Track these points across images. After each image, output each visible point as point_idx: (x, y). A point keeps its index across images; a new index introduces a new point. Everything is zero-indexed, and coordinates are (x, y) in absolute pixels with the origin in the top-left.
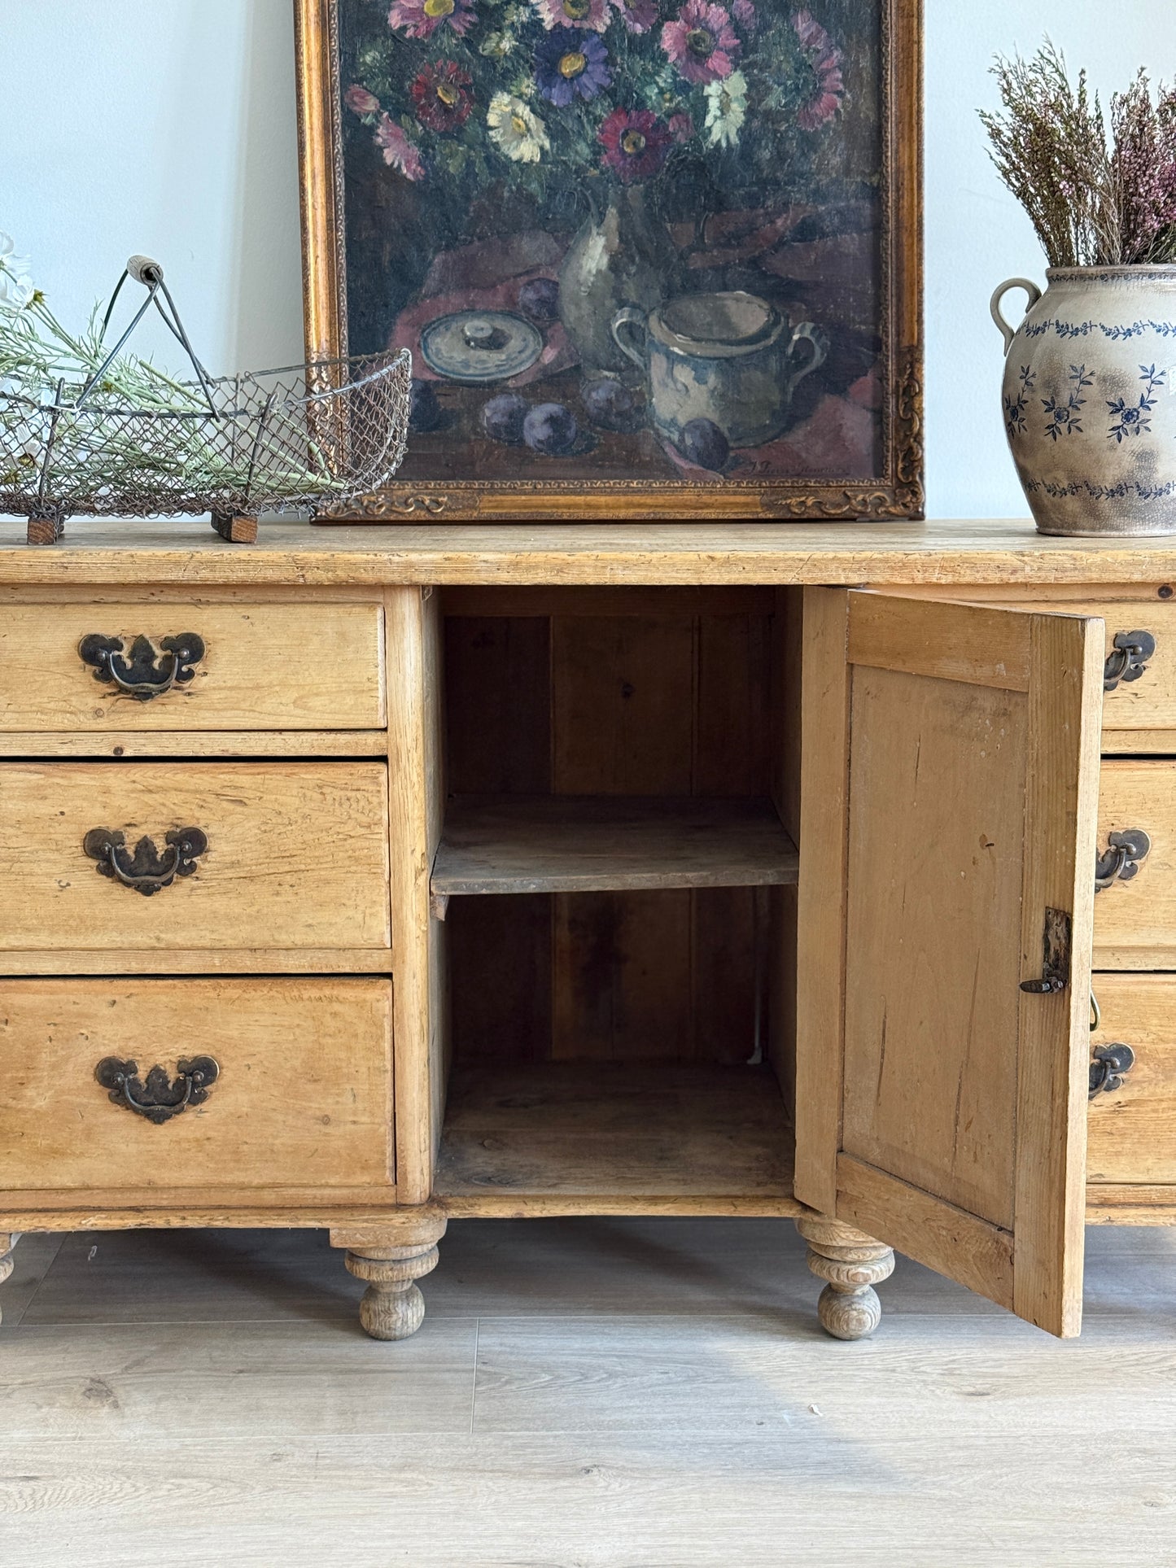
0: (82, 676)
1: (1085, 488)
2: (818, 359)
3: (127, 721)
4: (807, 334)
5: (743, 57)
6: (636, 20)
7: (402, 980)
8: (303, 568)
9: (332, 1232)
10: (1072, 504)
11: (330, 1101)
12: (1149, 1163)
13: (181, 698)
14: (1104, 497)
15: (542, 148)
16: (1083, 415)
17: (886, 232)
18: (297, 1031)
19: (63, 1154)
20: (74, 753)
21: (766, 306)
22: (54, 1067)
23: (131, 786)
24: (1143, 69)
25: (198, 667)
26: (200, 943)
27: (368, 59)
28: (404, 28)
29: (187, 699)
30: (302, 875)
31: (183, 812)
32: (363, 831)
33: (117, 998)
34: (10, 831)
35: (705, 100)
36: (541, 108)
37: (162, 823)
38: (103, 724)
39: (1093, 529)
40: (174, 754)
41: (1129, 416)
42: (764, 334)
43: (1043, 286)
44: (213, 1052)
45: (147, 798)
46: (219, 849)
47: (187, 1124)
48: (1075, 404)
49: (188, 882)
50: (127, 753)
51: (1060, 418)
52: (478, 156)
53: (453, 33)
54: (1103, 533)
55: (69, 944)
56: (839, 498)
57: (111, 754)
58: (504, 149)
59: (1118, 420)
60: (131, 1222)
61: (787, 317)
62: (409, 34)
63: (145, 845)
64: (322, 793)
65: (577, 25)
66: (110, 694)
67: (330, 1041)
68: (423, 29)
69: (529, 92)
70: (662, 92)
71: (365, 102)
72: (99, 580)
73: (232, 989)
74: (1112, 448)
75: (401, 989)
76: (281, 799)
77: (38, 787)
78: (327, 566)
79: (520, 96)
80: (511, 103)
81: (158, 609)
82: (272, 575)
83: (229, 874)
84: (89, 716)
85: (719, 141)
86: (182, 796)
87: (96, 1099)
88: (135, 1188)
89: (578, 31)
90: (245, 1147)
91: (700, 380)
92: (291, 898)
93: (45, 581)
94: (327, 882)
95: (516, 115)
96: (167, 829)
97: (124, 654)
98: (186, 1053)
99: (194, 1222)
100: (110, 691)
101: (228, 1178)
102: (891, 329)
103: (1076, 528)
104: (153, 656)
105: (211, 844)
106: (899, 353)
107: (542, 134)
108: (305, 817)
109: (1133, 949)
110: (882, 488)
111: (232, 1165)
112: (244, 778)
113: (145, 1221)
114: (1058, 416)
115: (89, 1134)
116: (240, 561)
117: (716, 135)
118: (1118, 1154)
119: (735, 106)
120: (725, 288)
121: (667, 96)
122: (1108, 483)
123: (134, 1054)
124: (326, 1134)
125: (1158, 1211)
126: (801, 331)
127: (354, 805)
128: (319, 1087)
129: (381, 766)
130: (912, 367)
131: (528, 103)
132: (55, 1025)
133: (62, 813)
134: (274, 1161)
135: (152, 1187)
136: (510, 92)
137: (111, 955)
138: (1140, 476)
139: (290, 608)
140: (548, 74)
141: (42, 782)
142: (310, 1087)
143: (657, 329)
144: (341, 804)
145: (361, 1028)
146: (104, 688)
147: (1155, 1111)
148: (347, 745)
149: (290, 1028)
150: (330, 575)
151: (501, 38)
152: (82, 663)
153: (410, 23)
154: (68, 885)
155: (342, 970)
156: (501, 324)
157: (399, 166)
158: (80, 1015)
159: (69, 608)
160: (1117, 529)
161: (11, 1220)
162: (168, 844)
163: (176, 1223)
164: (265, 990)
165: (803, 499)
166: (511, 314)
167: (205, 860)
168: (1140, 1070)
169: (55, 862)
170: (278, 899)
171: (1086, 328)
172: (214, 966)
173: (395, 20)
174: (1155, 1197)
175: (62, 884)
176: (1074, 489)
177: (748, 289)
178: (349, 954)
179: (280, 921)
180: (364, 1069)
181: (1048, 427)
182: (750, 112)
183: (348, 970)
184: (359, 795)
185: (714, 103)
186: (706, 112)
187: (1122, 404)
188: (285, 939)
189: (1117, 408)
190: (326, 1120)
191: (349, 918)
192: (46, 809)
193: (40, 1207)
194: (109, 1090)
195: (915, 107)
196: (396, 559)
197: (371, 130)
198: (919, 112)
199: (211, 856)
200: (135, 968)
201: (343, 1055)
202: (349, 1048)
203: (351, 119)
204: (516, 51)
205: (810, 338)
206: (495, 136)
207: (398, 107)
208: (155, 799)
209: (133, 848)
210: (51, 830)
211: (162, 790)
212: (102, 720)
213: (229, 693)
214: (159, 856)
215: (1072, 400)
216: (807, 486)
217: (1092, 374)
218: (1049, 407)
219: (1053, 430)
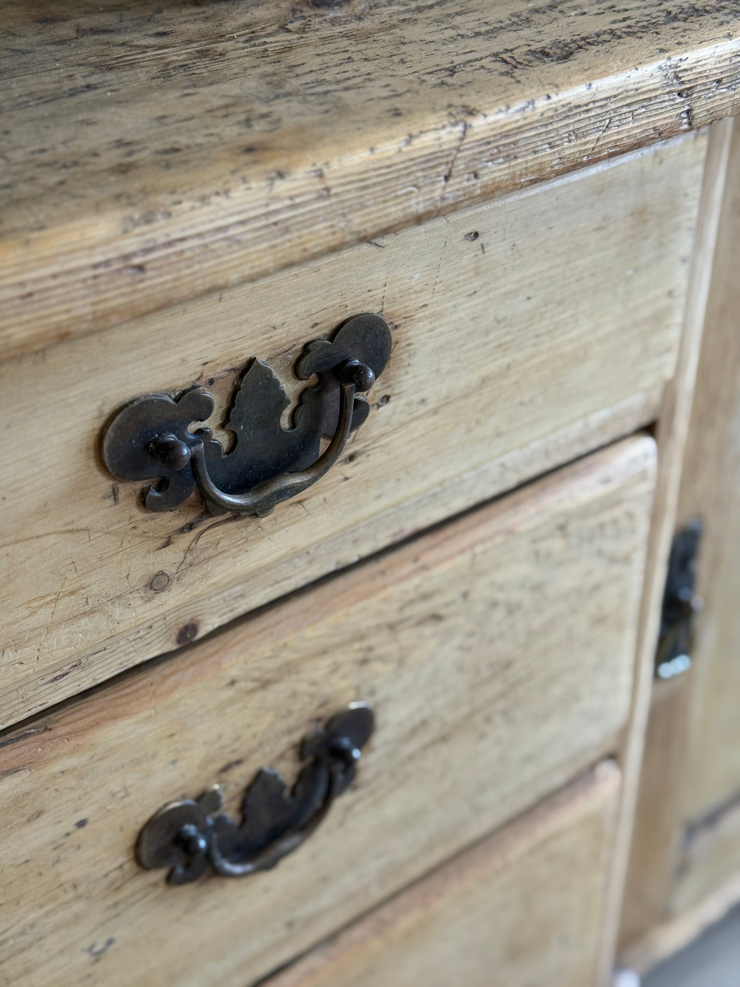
3: (222, 572)
18: (497, 913)
29: (347, 469)
31: (328, 691)
46: (393, 718)
50: (206, 628)
64: (564, 535)
66: (182, 530)
83: (409, 749)
84: (136, 600)
86: (330, 658)
92: (502, 731)
94: (557, 677)
96: (298, 736)
97: (211, 423)
100: (181, 522)
104: (278, 402)
116: (572, 109)
133: (83, 823)
141: (26, 787)
146: (170, 521)
162: (302, 760)
169: (77, 919)
170: (482, 745)
175: (98, 948)
191: (581, 713)
208: (276, 694)
209: (236, 804)
210: (60, 868)
211: (290, 669)
212: (164, 596)
213: (430, 421)
214: (287, 793)
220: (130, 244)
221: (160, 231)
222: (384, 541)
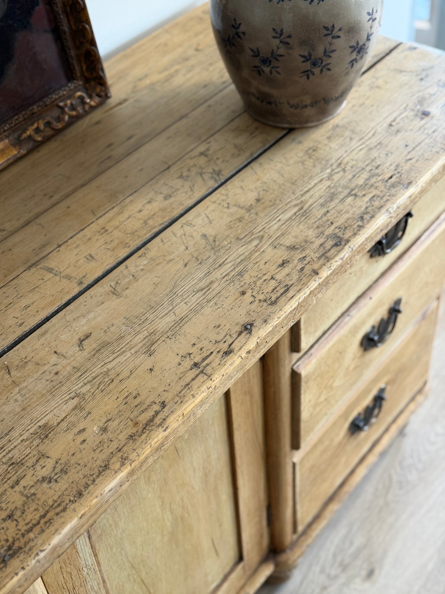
1: (322, 101)
16: (333, 59)
41: (360, 50)
48: (327, 54)
51: (316, 65)
56: (56, 113)
59: (354, 56)
74: (346, 73)
110: (76, 89)
165: (36, 126)
176: (314, 103)
181: (304, 72)
187: (357, 44)
189: (354, 47)
196: (42, 555)
215: (325, 52)
216: (33, 114)
217: (340, 30)
218: (306, 59)
219: (307, 74)
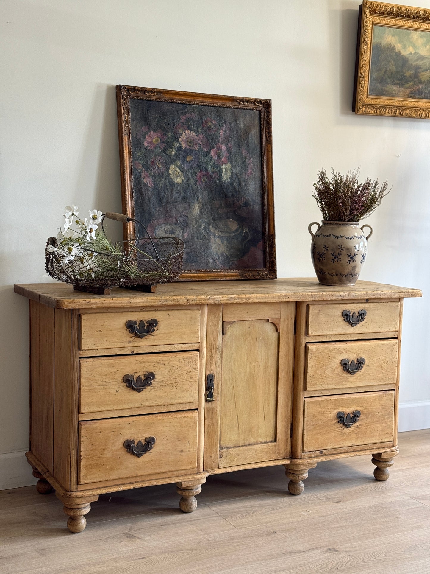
0: (126, 331)
1: (340, 274)
2: (250, 237)
3: (137, 344)
4: (247, 231)
5: (230, 159)
6: (205, 148)
7: (201, 410)
8: (188, 301)
9: (183, 483)
10: (335, 278)
11: (183, 446)
12: (364, 439)
13: (151, 337)
14: (344, 277)
15: (183, 180)
16: (342, 257)
17: (265, 205)
18: (175, 427)
19: (114, 469)
20: (121, 353)
21: (237, 223)
22: (113, 444)
23: (136, 362)
24: (339, 173)
25: (156, 328)
26: (152, 405)
27: (139, 154)
28: (148, 146)
29: (152, 337)
30: (178, 383)
31: (149, 368)
32: (193, 370)
33: (130, 422)
34: (104, 377)
35: (221, 169)
36: (182, 170)
37: (143, 372)
38: (131, 345)
39: (340, 284)
40: (147, 352)
41: (352, 258)
42: (237, 231)
43: (321, 224)
44: (154, 435)
45: (140, 365)
46: (158, 378)
47: (147, 457)
48: (340, 254)
49: (150, 388)
50: (135, 352)
51: (336, 258)
52: (167, 181)
53: (160, 148)
54: (342, 285)
55: (118, 408)
56: (257, 274)
57: (130, 353)
58: (174, 180)
59: (349, 259)
60: (132, 487)
61: (242, 226)
62: (149, 148)
63: (139, 377)
64: (184, 360)
65: (191, 148)
67: (184, 429)
68: (152, 147)
69: (179, 165)
70: (211, 167)
71: (139, 166)
72: (139, 306)
73: (160, 417)
74: (348, 265)
75: (201, 413)
76: (174, 362)
77: (112, 364)
78: (195, 300)
79: (177, 166)
80: (175, 168)
81: (146, 313)
82: (182, 303)
83: (160, 384)
84: (127, 343)
85: (225, 180)
86: (149, 363)
87: (123, 452)
88: (133, 477)
89: (191, 150)
90: (161, 462)
91: (222, 242)
92: (175, 390)
93: (125, 306)
94: (184, 385)
95: (176, 171)
96: (145, 373)
97: (137, 325)
98: (147, 436)
99: (148, 484)
100: (133, 336)
101: (157, 471)
102: (267, 230)
103: (335, 283)
104: (145, 326)
105: (156, 377)
106: (269, 237)
107: (183, 176)
108: (180, 367)
109: (361, 387)
110: (266, 271)
111: (158, 467)
112: (165, 357)
113: (136, 486)
114: (335, 257)
115: (121, 463)
116: (174, 299)
117: (224, 179)
118: (358, 438)
119: (229, 171)
120: (228, 218)
121: (213, 168)
122: (345, 273)
123: (134, 438)
124: (182, 455)
125: (365, 451)
126: (246, 230)
127: (192, 363)
128: (180, 442)
129: (198, 353)
130: (273, 240)
131: (179, 168)
132: (113, 432)
133: (118, 371)
134: (169, 464)
135: (137, 476)
136: (174, 165)
137: (127, 410)
138: (352, 272)
139: (179, 311)
140: (184, 160)
141: (113, 362)
142: (178, 442)
143: (212, 229)
144: (189, 363)
145: (192, 424)
146: (132, 335)
147: (365, 426)
148: (190, 347)
149: (174, 426)
150: (195, 302)
151: (172, 150)
152: (126, 328)
153: (149, 145)
154: (119, 391)
155: (186, 409)
156: (174, 227)
157: (148, 183)
158: (120, 428)
159: (124, 313)
160: (345, 284)
161: (100, 491)
162: (145, 377)
163: (144, 485)
164: (168, 416)
165: (249, 274)
166: (176, 224)
167: (154, 381)
168: (362, 417)
169: (115, 385)
170: (172, 390)
171: (341, 237)
172: (154, 411)
173: (146, 144)
174: (364, 448)
175: (117, 391)
176: (337, 275)
177: (233, 219)
178: (188, 404)
179: (172, 396)
180: (192, 436)
181: (332, 260)
182: (232, 173)
183: (188, 409)
184: (193, 360)
185: (224, 170)
186: (222, 173)
187: (351, 255)
188: (174, 402)
189: (350, 256)
190: (182, 451)
191: (189, 394)
192: (113, 370)
193: (105, 486)
194: (127, 449)
195: (271, 175)
196: (211, 297)
197: (140, 173)
198: (272, 176)
199: (156, 380)
200: (134, 413)
201: (187, 433)
202: (188, 431)
203: (135, 170)
204: (176, 154)
205: (248, 232)
206: (171, 176)
207: (147, 167)
208: (142, 365)
209: (136, 379)
210: (115, 376)
211: (144, 362)
212: (130, 344)
213: (163, 335)
214: (142, 381)
215: (339, 254)
216: (249, 271)
217: (344, 248)
218: (333, 255)
219: (333, 261)
220: (130, 300)
221: (133, 300)
222: (158, 351)
